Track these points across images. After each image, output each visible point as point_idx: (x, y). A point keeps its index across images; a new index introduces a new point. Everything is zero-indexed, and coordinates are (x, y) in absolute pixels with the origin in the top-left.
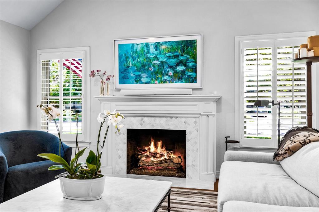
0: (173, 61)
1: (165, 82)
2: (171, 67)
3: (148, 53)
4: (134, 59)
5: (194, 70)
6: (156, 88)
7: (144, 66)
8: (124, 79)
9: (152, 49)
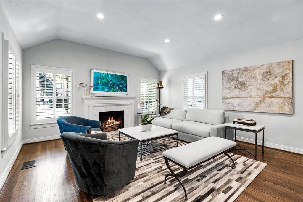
0: (118, 83)
1: (115, 91)
2: (117, 85)
3: (108, 78)
4: (101, 80)
5: (126, 87)
6: (111, 93)
7: (106, 83)
8: (96, 88)
9: (110, 76)
